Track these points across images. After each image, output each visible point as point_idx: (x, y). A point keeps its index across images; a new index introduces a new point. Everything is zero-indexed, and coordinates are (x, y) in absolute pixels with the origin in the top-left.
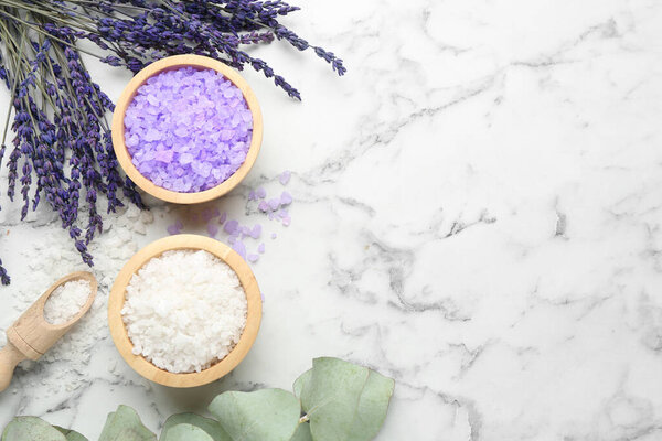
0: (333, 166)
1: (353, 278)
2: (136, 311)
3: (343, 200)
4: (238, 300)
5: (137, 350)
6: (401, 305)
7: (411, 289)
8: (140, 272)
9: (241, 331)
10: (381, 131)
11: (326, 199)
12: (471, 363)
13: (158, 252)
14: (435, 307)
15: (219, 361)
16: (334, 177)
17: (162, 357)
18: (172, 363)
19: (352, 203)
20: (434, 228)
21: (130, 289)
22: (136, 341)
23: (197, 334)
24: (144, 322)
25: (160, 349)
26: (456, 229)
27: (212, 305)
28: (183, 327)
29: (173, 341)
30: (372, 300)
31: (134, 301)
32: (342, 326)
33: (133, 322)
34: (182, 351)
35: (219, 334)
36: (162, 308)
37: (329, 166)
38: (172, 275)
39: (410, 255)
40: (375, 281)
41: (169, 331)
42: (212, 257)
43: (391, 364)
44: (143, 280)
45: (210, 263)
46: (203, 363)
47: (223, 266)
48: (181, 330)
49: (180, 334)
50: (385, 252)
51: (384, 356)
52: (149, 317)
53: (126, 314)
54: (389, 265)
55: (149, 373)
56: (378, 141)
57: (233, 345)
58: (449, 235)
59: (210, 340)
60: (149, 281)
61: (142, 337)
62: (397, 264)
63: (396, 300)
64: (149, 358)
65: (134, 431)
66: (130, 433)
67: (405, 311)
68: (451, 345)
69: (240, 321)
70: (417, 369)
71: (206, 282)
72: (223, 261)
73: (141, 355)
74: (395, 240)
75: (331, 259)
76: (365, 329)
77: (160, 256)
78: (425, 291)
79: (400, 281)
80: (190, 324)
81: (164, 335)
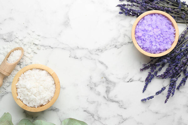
0: (100, 50)
1: (95, 86)
2: (21, 85)
3: (99, 62)
4: (53, 88)
5: (18, 97)
6: (107, 98)
7: (112, 95)
8: (25, 73)
9: (52, 98)
10: (117, 44)
11: (95, 59)
12: (123, 122)
13: (32, 68)
14: (117, 102)
15: (43, 105)
16: (99, 53)
17: (26, 101)
18: (29, 103)
19: (102, 63)
20: (124, 78)
21: (20, 78)
22: (19, 95)
23: (38, 96)
24: (22, 89)
25: (26, 98)
26: (131, 80)
27: (44, 88)
28: (34, 93)
29: (30, 97)
30: (99, 94)
31: (20, 82)
32: (87, 99)
33: (19, 88)
34: (32, 100)
35: (45, 97)
36: (28, 86)
37: (99, 50)
38: (34, 76)
39: (114, 84)
40: (101, 89)
41: (29, 94)
42: (47, 73)
43: (99, 115)
44: (25, 76)
45: (47, 75)
46: (38, 105)
47: (50, 76)
48: (33, 94)
49: (33, 95)
50: (107, 81)
51: (97, 112)
52: (24, 88)
53: (17, 86)
54: (107, 85)
55: (21, 105)
56: (116, 47)
57: (49, 101)
58: (128, 82)
59: (41, 99)
60: (26, 77)
61: (21, 93)
62: (110, 86)
63: (106, 96)
64: (22, 100)
65: (9, 122)
66: (8, 122)
67: (108, 100)
68: (118, 115)
69: (52, 95)
70: (106, 119)
71: (44, 81)
72: (51, 75)
73: (20, 99)
74: (111, 78)
75: (90, 78)
76: (94, 102)
77: (31, 69)
78: (116, 96)
79: (109, 91)
80: (36, 93)
81: (28, 94)
